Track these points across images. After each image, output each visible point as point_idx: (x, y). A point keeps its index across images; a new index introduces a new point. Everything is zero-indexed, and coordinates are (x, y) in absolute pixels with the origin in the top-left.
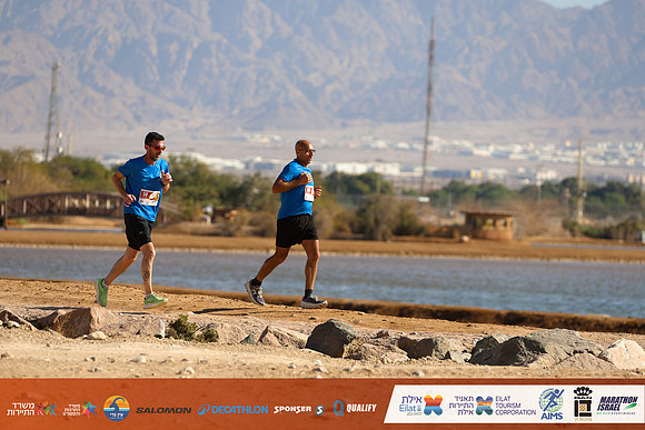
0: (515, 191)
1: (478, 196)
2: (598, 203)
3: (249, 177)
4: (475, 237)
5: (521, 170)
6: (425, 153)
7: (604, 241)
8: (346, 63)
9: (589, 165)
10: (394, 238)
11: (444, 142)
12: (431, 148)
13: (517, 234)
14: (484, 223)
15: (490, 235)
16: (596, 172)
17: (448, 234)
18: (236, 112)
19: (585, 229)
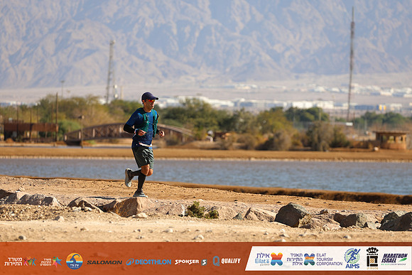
0: (408, 118)
1: (384, 121)
3: (237, 111)
4: (382, 147)
5: (411, 104)
6: (349, 94)
8: (298, 37)
10: (331, 149)
11: (361, 87)
12: (354, 91)
13: (409, 146)
14: (388, 139)
15: (392, 146)
17: (365, 146)
18: (228, 70)
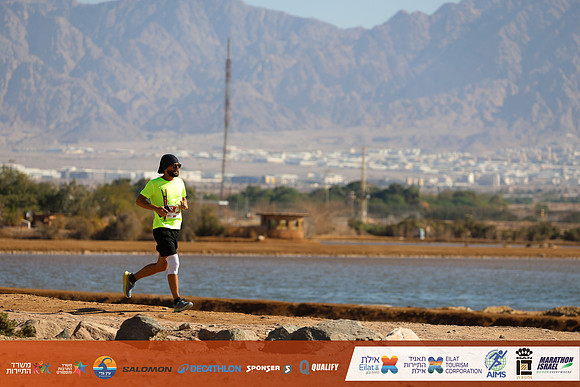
0: (306, 194)
1: (273, 199)
2: (380, 203)
3: (65, 185)
4: (269, 236)
5: (311, 175)
6: (224, 161)
7: (386, 238)
8: (151, 81)
9: (371, 169)
10: (197, 238)
11: (240, 151)
12: (230, 157)
13: (307, 234)
14: (278, 224)
15: (283, 234)
16: (378, 176)
17: (246, 234)
18: (52, 126)
19: (369, 228)
